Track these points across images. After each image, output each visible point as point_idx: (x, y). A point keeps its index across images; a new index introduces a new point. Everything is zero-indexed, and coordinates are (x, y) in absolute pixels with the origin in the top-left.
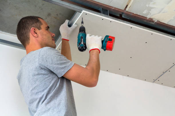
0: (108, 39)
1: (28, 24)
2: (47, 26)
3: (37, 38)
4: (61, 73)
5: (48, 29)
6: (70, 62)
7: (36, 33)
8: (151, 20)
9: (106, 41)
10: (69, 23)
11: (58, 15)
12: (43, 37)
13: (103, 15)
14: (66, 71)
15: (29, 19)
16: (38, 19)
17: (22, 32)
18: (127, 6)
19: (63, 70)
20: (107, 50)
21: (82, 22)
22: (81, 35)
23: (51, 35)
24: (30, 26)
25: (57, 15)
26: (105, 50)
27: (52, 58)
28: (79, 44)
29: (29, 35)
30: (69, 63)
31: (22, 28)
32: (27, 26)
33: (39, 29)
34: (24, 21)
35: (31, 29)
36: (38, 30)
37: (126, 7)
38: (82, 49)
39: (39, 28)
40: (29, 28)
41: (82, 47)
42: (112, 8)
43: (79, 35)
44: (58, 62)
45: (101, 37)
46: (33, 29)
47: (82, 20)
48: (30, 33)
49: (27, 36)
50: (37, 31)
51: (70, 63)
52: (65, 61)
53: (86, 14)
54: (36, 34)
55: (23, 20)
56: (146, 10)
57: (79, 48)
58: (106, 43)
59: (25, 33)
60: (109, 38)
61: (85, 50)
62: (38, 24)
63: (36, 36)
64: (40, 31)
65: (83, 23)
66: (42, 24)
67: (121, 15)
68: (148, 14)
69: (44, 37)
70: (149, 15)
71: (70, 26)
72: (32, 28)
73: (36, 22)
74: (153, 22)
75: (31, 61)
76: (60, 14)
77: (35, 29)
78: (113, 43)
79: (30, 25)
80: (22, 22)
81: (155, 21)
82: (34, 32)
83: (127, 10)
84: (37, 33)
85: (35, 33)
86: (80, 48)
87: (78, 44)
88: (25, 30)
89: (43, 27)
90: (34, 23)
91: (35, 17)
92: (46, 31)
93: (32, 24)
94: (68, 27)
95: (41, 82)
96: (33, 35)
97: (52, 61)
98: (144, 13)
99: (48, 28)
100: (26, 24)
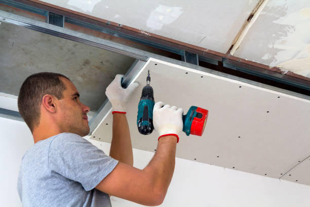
0: (195, 114)
1: (38, 87)
2: (74, 92)
3: (54, 115)
4: (90, 183)
5: (76, 98)
6: (109, 160)
7: (53, 105)
8: (277, 70)
9: (192, 117)
10: (123, 81)
11: (104, 63)
12: (65, 114)
13: (188, 64)
14: (101, 179)
15: (42, 78)
16: (58, 79)
17: (27, 103)
18: (232, 46)
19: (95, 177)
20: (193, 134)
21: (149, 79)
22: (145, 103)
23: (82, 109)
24: (42, 92)
25: (102, 62)
26: (188, 134)
27: (73, 154)
28: (141, 121)
29: (40, 109)
30: (107, 162)
31: (28, 95)
32: (36, 93)
33: (59, 99)
34: (31, 83)
35: (44, 97)
36: (56, 99)
37: (231, 49)
38: (145, 130)
39: (60, 97)
40: (41, 95)
41: (146, 127)
42: (205, 51)
43: (141, 103)
44: (85, 162)
45: (180, 110)
46: (48, 98)
47: (149, 74)
48: (41, 104)
49: (35, 110)
50: (55, 101)
51: (109, 162)
52: (99, 159)
53: (156, 64)
54: (52, 107)
55: (31, 81)
56: (268, 54)
57: (139, 128)
58: (191, 120)
59: (32, 104)
60: (196, 112)
61: (151, 131)
62: (58, 88)
63: (52, 111)
64: (60, 101)
65: (150, 81)
66: (65, 89)
67: (221, 63)
68: (272, 61)
69: (68, 112)
70: (273, 63)
71: (124, 85)
72: (46, 95)
73: (54, 85)
74: (281, 73)
75: (33, 161)
76: (107, 61)
77: (50, 98)
78: (204, 121)
79: (43, 88)
80: (28, 83)
81: (284, 72)
82: (49, 103)
83: (232, 53)
84: (55, 105)
85: (50, 105)
86: (142, 128)
87: (138, 120)
88: (32, 98)
89: (68, 93)
90: (50, 87)
91: (54, 74)
92: (73, 101)
93: (47, 88)
94: (121, 88)
95: (51, 202)
96: (47, 108)
97: (74, 160)
98: (263, 58)
99: (76, 96)
100: (35, 88)
